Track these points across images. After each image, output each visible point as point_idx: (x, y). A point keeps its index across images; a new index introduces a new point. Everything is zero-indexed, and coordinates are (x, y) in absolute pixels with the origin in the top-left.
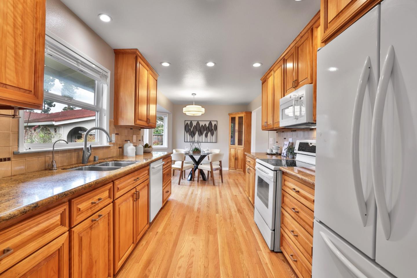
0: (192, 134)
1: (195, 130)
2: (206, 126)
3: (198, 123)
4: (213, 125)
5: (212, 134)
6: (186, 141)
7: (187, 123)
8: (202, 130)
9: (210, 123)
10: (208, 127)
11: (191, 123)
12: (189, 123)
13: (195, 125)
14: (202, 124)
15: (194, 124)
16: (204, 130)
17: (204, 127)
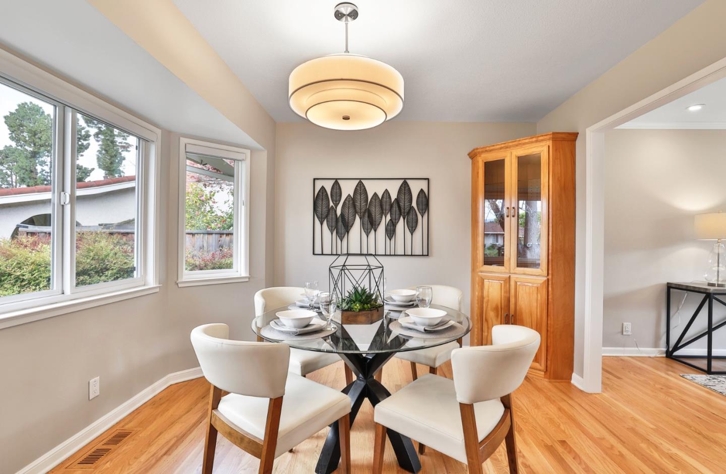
0: (341, 227)
1: (352, 210)
2: (390, 198)
3: (360, 189)
4: (415, 194)
5: (412, 226)
6: (318, 250)
7: (323, 188)
8: (376, 211)
9: (405, 188)
10: (396, 200)
11: (336, 186)
12: (328, 186)
13: (349, 196)
14: (374, 189)
15: (348, 189)
16: (383, 213)
17: (383, 202)
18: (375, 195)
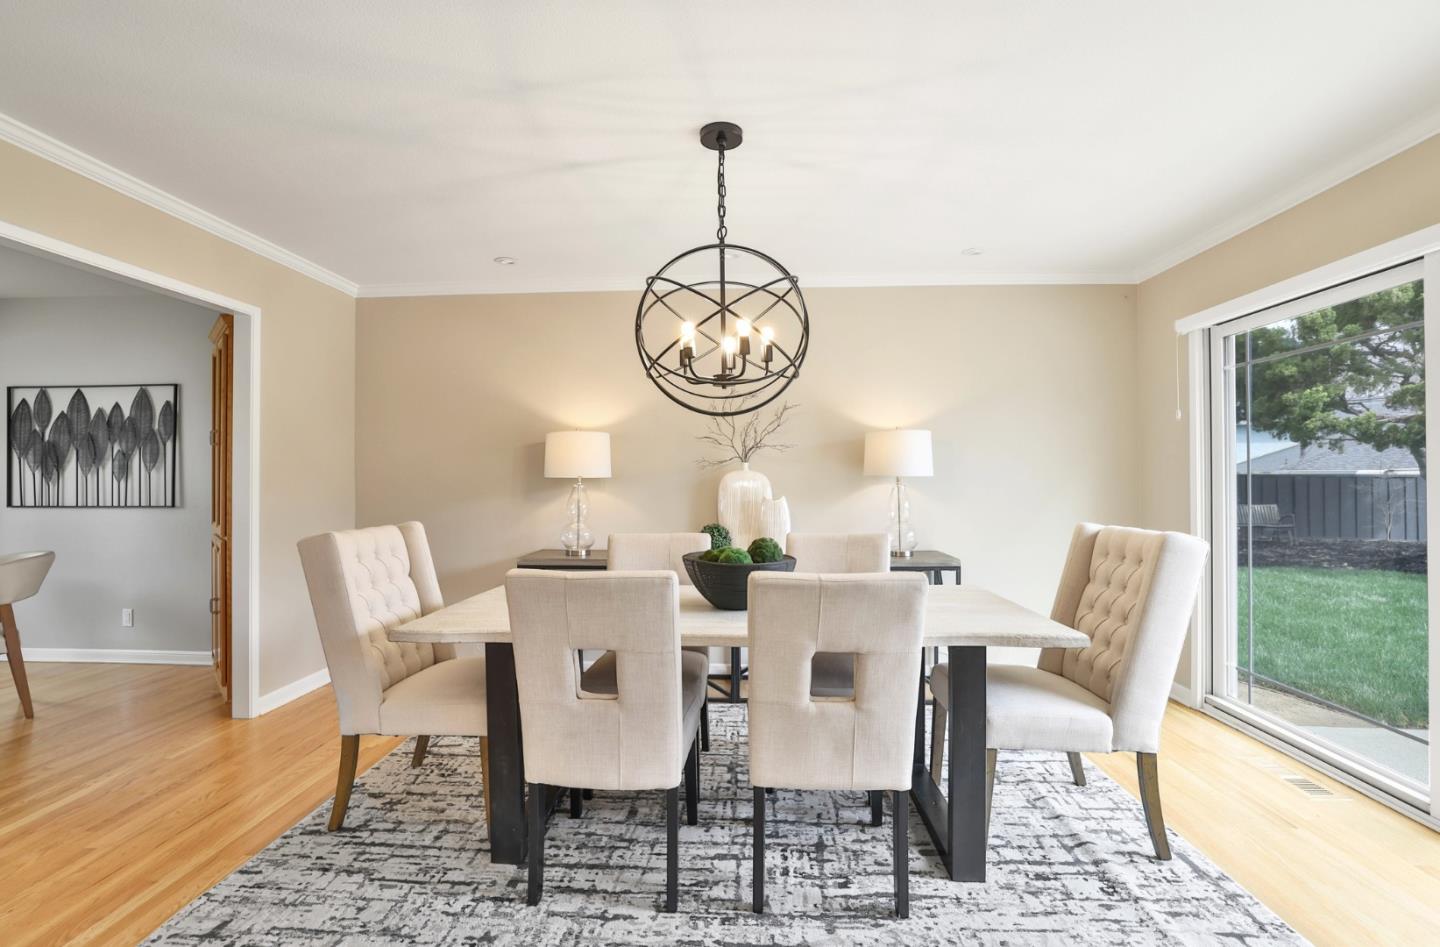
0: (51, 462)
1: (64, 439)
2: (122, 415)
3: (79, 400)
4: (158, 407)
5: (153, 459)
6: (16, 501)
7: (24, 402)
8: (101, 435)
9: (143, 400)
10: (129, 418)
11: (43, 397)
12: (31, 397)
13: (63, 413)
14: (99, 402)
15: (60, 403)
16: (111, 439)
17: (112, 422)
18: (100, 411)
